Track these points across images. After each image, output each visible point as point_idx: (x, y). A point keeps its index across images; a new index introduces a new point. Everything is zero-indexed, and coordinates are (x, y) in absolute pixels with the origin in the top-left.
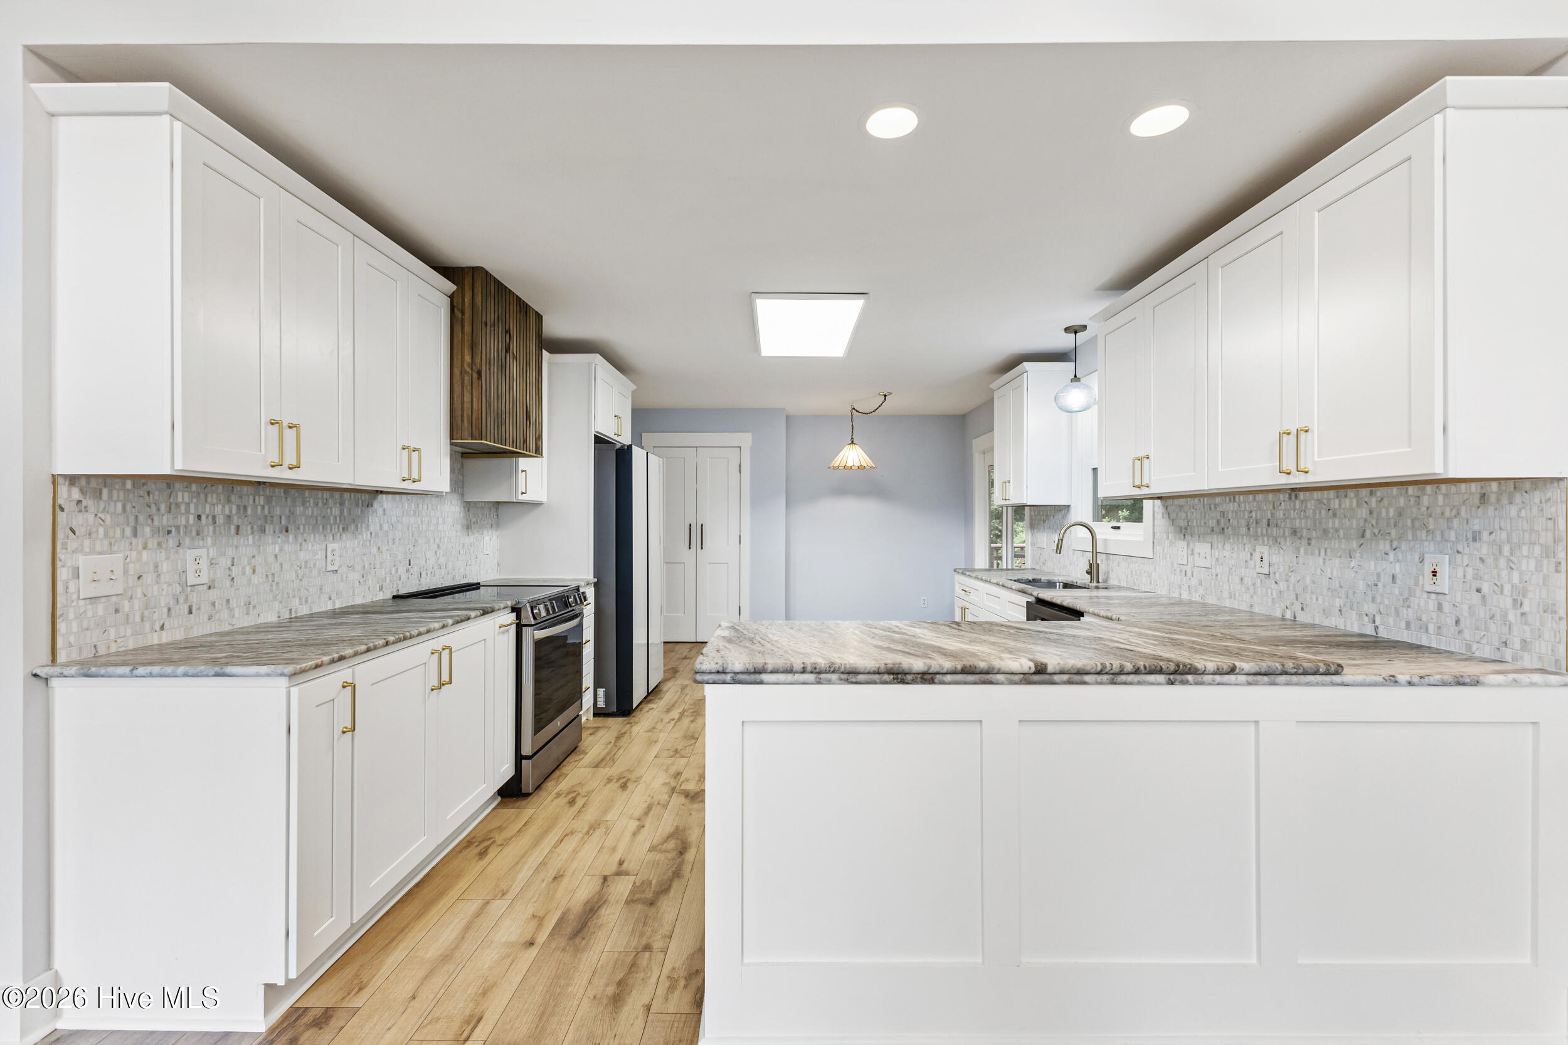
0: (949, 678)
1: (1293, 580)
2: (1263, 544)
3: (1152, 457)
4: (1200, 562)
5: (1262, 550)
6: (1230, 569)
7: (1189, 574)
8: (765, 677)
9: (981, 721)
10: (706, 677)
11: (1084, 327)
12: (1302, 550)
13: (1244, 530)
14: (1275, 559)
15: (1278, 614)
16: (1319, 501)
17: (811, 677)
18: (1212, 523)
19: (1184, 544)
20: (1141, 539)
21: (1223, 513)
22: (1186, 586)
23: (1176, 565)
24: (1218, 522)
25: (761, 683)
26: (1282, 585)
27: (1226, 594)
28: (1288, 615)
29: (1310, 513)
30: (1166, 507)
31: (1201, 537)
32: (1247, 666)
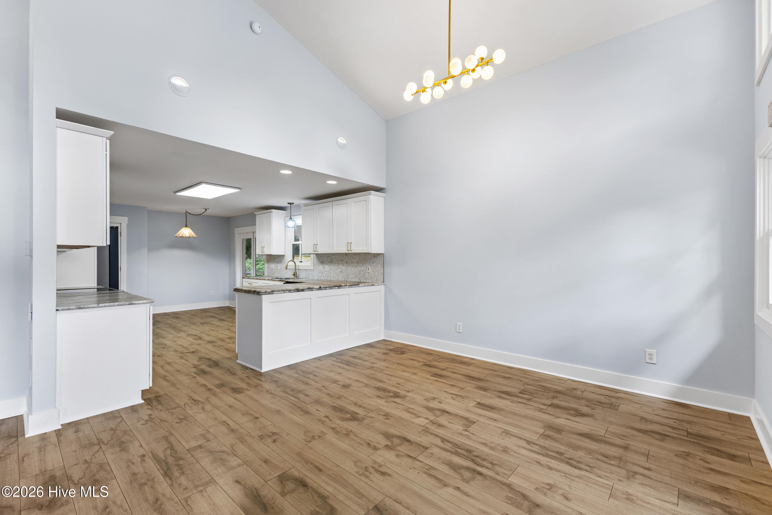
0: (306, 290)
1: (346, 272)
2: (340, 265)
3: (318, 244)
4: (326, 270)
5: (340, 266)
6: (333, 271)
7: (323, 273)
8: (274, 293)
9: (311, 298)
10: (263, 293)
11: (293, 204)
12: (348, 266)
13: (336, 262)
14: (343, 268)
15: (343, 280)
16: (351, 256)
17: (283, 292)
18: (329, 260)
19: (322, 265)
20: (310, 265)
21: (332, 258)
22: (323, 276)
23: (320, 271)
24: (331, 260)
25: (273, 294)
26: (344, 273)
27: (332, 277)
28: (345, 280)
29: (349, 258)
30: (317, 256)
31: (326, 264)
32: (348, 285)
